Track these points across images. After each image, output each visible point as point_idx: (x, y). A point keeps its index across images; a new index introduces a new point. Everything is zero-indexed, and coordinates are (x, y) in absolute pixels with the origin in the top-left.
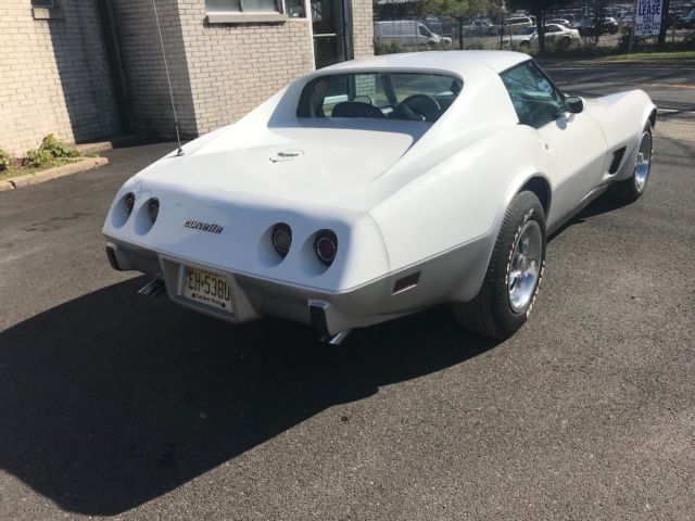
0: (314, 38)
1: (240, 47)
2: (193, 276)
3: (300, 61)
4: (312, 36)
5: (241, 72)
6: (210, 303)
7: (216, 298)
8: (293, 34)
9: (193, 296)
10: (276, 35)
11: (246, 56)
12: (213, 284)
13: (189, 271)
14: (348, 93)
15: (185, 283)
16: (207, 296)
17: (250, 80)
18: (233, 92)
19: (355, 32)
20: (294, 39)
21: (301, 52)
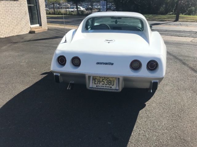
0: (28, 6)
1: (5, 7)
2: (97, 80)
3: (24, 13)
4: (27, 5)
5: (6, 16)
6: (105, 88)
7: (108, 85)
8: (21, 4)
9: (97, 86)
10: (16, 4)
11: (7, 11)
12: (106, 82)
13: (94, 78)
14: (39, 24)
15: (93, 83)
16: (103, 85)
17: (9, 19)
18: (3, 23)
19: (40, 5)
20: (22, 6)
21: (25, 10)
